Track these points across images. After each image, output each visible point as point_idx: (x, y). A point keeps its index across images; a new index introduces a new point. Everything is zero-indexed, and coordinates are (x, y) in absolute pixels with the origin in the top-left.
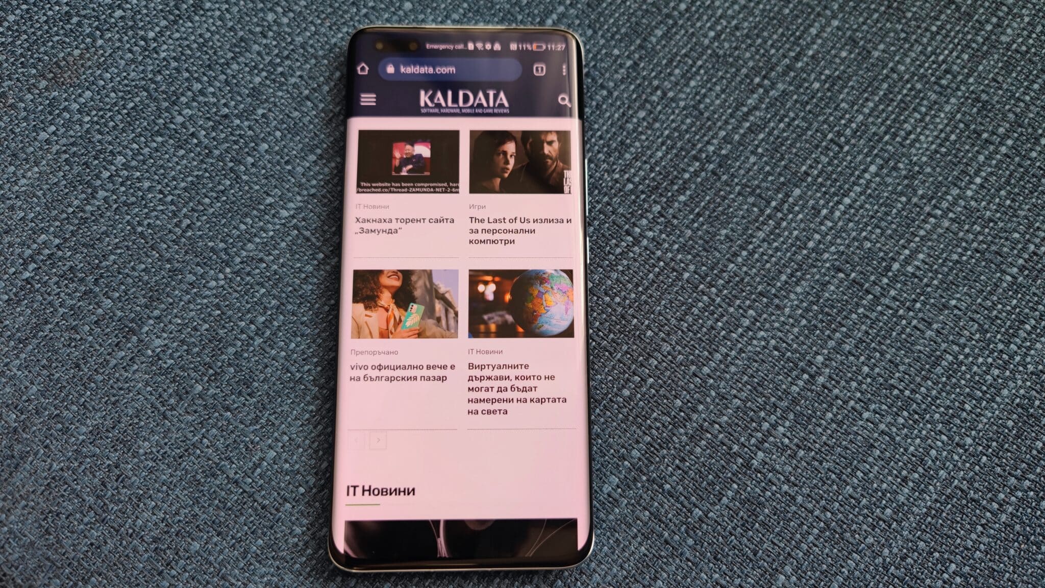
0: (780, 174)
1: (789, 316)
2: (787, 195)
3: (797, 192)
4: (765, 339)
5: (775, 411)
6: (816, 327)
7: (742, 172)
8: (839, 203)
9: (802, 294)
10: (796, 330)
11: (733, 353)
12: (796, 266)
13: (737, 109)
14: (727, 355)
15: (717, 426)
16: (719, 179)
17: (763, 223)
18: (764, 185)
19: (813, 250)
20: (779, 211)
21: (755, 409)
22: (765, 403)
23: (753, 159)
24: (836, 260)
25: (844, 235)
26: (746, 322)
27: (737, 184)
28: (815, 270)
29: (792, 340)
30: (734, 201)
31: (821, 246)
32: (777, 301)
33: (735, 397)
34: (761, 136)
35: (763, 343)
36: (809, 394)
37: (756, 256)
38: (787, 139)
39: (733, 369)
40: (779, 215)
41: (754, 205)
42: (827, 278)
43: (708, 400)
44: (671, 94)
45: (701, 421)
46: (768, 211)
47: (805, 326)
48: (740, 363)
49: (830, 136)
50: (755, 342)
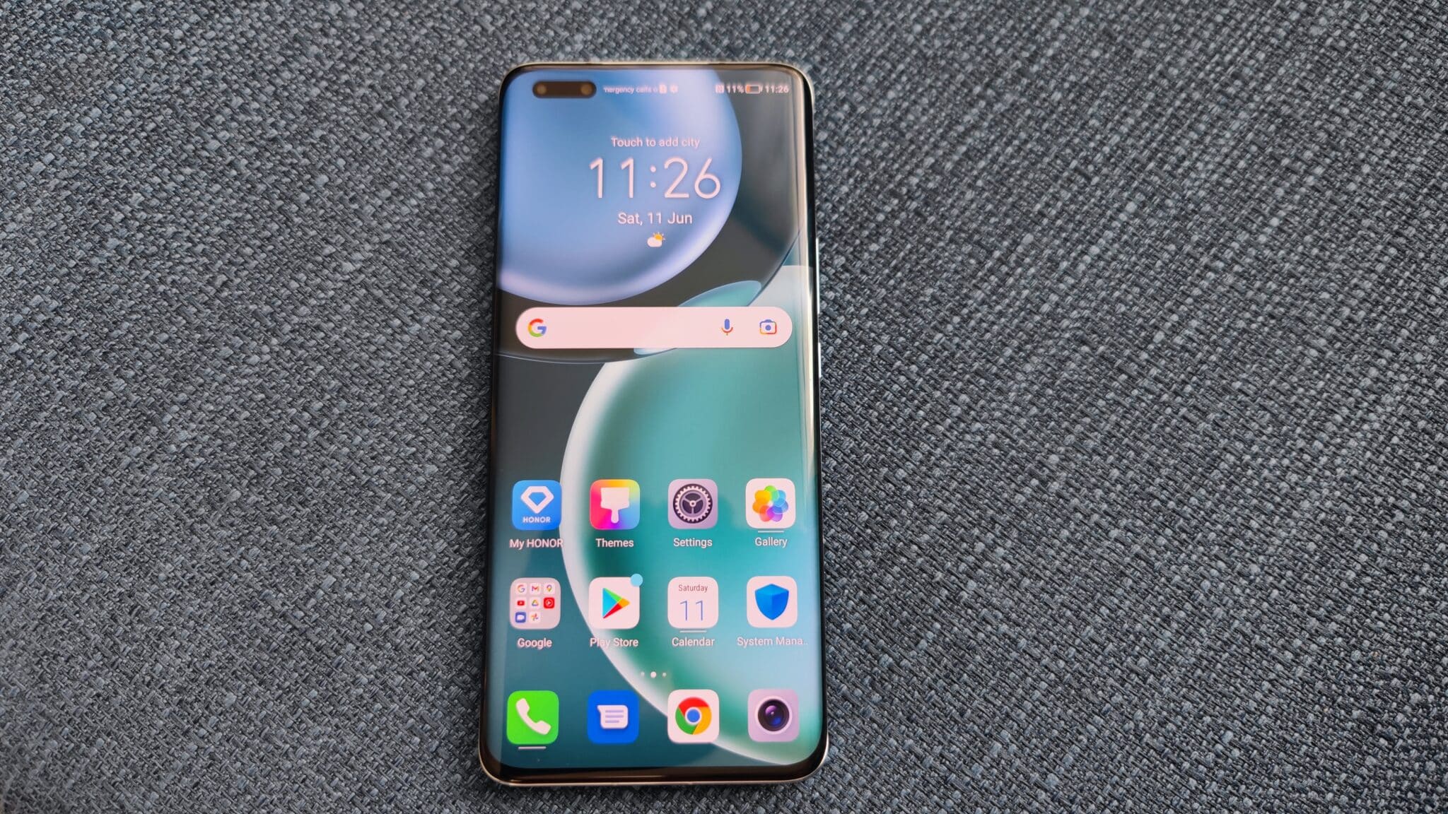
0: (1006, 215)
1: (1015, 403)
2: (1016, 243)
3: (1028, 238)
4: (982, 433)
5: (993, 528)
6: (1050, 417)
7: (955, 212)
8: (1084, 253)
9: (1032, 373)
10: (1023, 421)
11: (939, 451)
12: (1025, 337)
13: (950, 127)
14: (931, 454)
15: (915, 547)
16: (925, 220)
17: (983, 280)
18: (984, 228)
19: (1048, 315)
20: (1003, 263)
21: (967, 525)
22: (980, 516)
23: (970, 195)
24: (1079, 328)
25: (1089, 295)
26: (957, 411)
27: (948, 228)
28: (1051, 342)
29: (1018, 434)
30: (944, 250)
31: (1060, 310)
32: (998, 383)
33: (940, 509)
34: (982, 164)
35: (979, 438)
36: (1039, 505)
37: (973, 323)
38: (1016, 168)
39: (937, 472)
40: (1005, 269)
41: (970, 255)
42: (1066, 353)
43: (904, 513)
44: (862, 109)
45: (894, 541)
46: (990, 264)
47: (1035, 416)
48: (948, 464)
49: (1074, 164)
50: (968, 437)
